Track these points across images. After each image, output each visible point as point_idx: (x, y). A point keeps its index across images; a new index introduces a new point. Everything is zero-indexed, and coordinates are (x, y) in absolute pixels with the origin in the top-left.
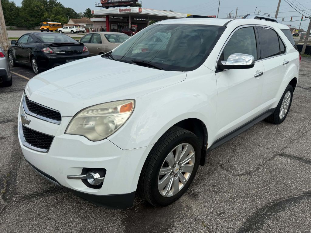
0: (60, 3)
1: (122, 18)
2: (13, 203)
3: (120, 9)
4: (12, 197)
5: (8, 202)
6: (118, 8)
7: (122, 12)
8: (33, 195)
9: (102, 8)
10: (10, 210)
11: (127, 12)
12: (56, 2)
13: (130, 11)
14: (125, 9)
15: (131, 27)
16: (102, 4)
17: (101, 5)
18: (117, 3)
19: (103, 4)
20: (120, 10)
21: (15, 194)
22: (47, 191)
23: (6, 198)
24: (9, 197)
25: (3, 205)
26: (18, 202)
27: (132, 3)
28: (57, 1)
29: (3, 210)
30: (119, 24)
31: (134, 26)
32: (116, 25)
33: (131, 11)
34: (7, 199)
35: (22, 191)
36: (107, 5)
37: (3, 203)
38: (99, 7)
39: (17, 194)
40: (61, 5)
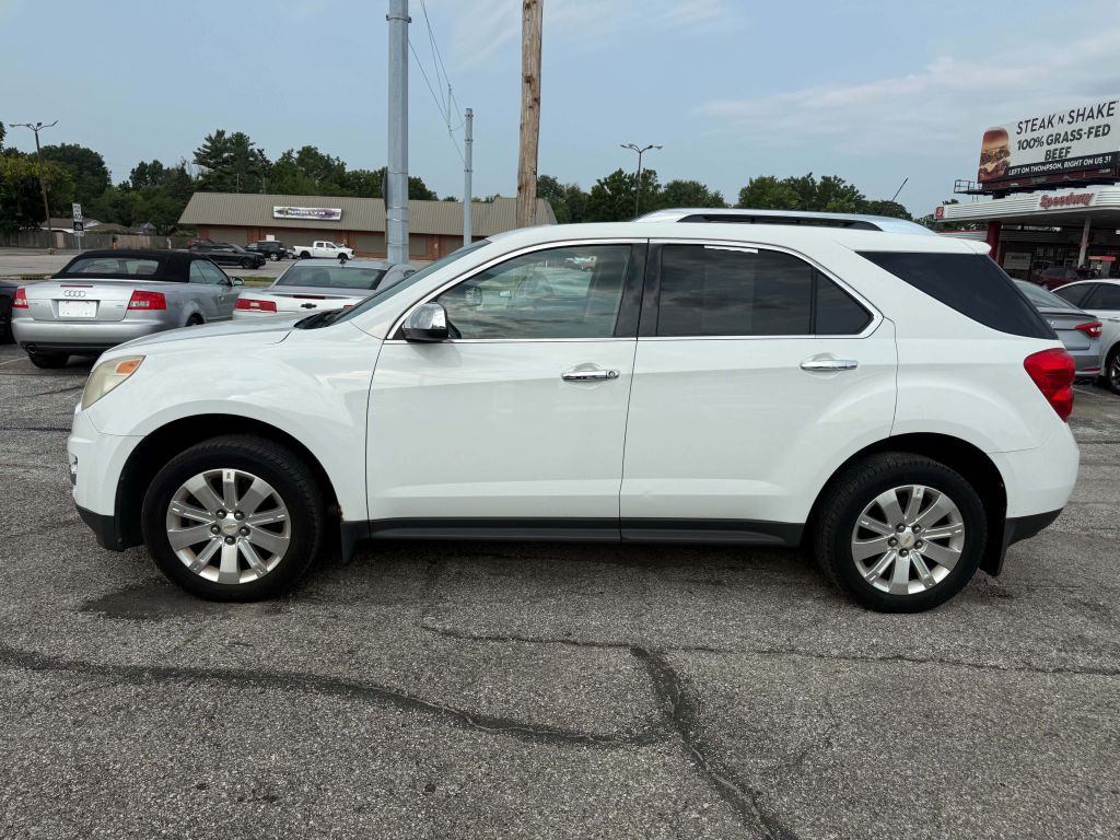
0: (852, 187)
1: (1058, 229)
3: (1044, 198)
6: (1039, 195)
7: (1052, 208)
9: (981, 196)
11: (1076, 206)
12: (842, 186)
13: (1087, 203)
14: (1068, 198)
15: (1088, 263)
16: (981, 185)
17: (978, 187)
18: (1039, 176)
19: (984, 182)
20: (1046, 202)
27: (1108, 170)
28: (844, 182)
30: (1040, 251)
31: (1098, 258)
32: (1028, 255)
33: (1093, 203)
36: (1001, 187)
38: (969, 193)
40: (854, 193)
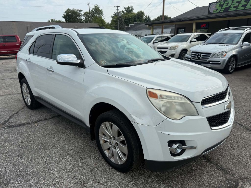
2: (236, 177)
4: (232, 180)
5: (238, 180)
8: (220, 169)
10: (242, 175)
21: (229, 180)
22: (212, 163)
23: (236, 184)
24: (233, 183)
25: (242, 181)
26: (233, 175)
29: (245, 179)
34: (236, 182)
35: (222, 177)
37: (241, 183)
39: (227, 179)
